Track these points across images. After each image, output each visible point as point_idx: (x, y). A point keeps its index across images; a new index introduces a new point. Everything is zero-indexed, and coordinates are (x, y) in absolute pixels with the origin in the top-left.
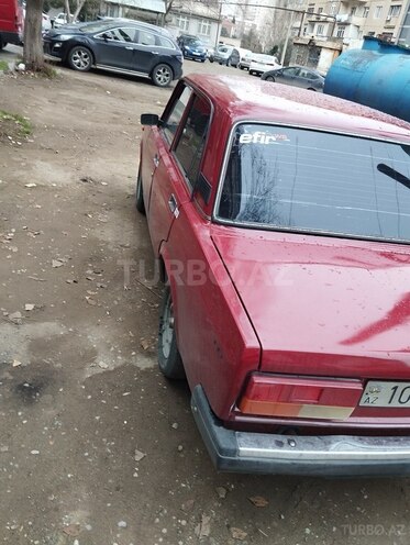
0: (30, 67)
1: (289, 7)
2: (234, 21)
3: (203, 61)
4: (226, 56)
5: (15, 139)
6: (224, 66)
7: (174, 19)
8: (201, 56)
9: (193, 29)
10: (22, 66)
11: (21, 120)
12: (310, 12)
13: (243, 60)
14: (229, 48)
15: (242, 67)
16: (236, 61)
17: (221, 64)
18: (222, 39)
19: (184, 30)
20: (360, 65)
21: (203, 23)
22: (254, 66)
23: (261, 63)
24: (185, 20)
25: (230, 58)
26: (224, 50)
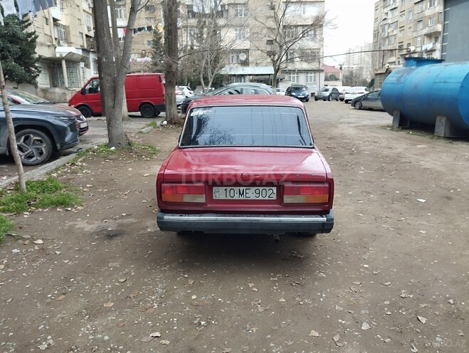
0: (170, 122)
1: (382, 49)
2: (341, 68)
3: (307, 101)
4: (327, 94)
5: (146, 157)
6: (327, 102)
7: (286, 77)
8: (305, 98)
9: (301, 80)
10: (165, 122)
11: (152, 148)
12: (401, 48)
13: (341, 94)
14: (330, 88)
15: (342, 100)
16: (336, 96)
17: (325, 100)
18: (327, 83)
19: (295, 83)
20: (402, 79)
21: (309, 75)
22: (347, 97)
23: (353, 94)
24: (295, 75)
25: (330, 95)
26: (327, 90)
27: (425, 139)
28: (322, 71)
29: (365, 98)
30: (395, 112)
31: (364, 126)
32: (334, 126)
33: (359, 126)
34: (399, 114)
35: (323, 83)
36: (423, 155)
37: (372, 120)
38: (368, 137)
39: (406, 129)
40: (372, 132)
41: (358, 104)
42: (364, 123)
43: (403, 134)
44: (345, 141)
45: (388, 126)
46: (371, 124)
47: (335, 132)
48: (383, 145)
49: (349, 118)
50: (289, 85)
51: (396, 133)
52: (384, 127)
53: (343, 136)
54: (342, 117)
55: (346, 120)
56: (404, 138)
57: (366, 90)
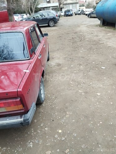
2: (86, 2)
3: (72, 16)
6: (80, 15)
7: (65, 6)
8: (71, 14)
9: (70, 7)
13: (84, 12)
14: (81, 10)
15: (85, 14)
16: (83, 13)
17: (79, 15)
18: (80, 8)
19: (68, 9)
20: (103, 5)
21: (73, 5)
22: (86, 13)
23: (89, 11)
24: (68, 6)
25: (81, 12)
26: (79, 11)
27: (111, 30)
28: (78, 3)
29: (92, 13)
30: (101, 19)
31: (90, 25)
32: (79, 26)
33: (88, 26)
34: (102, 19)
35: (78, 8)
36: (109, 39)
37: (94, 22)
38: (90, 31)
39: (105, 26)
40: (92, 28)
41: (90, 16)
42: (91, 24)
43: (104, 28)
44: (81, 34)
45: (99, 25)
46: (93, 24)
47: (78, 29)
48: (95, 34)
49: (86, 22)
50: (66, 9)
51: (101, 28)
52: (97, 26)
53: (80, 31)
54: (83, 22)
55: (84, 23)
56: (103, 30)
57: (93, 10)
